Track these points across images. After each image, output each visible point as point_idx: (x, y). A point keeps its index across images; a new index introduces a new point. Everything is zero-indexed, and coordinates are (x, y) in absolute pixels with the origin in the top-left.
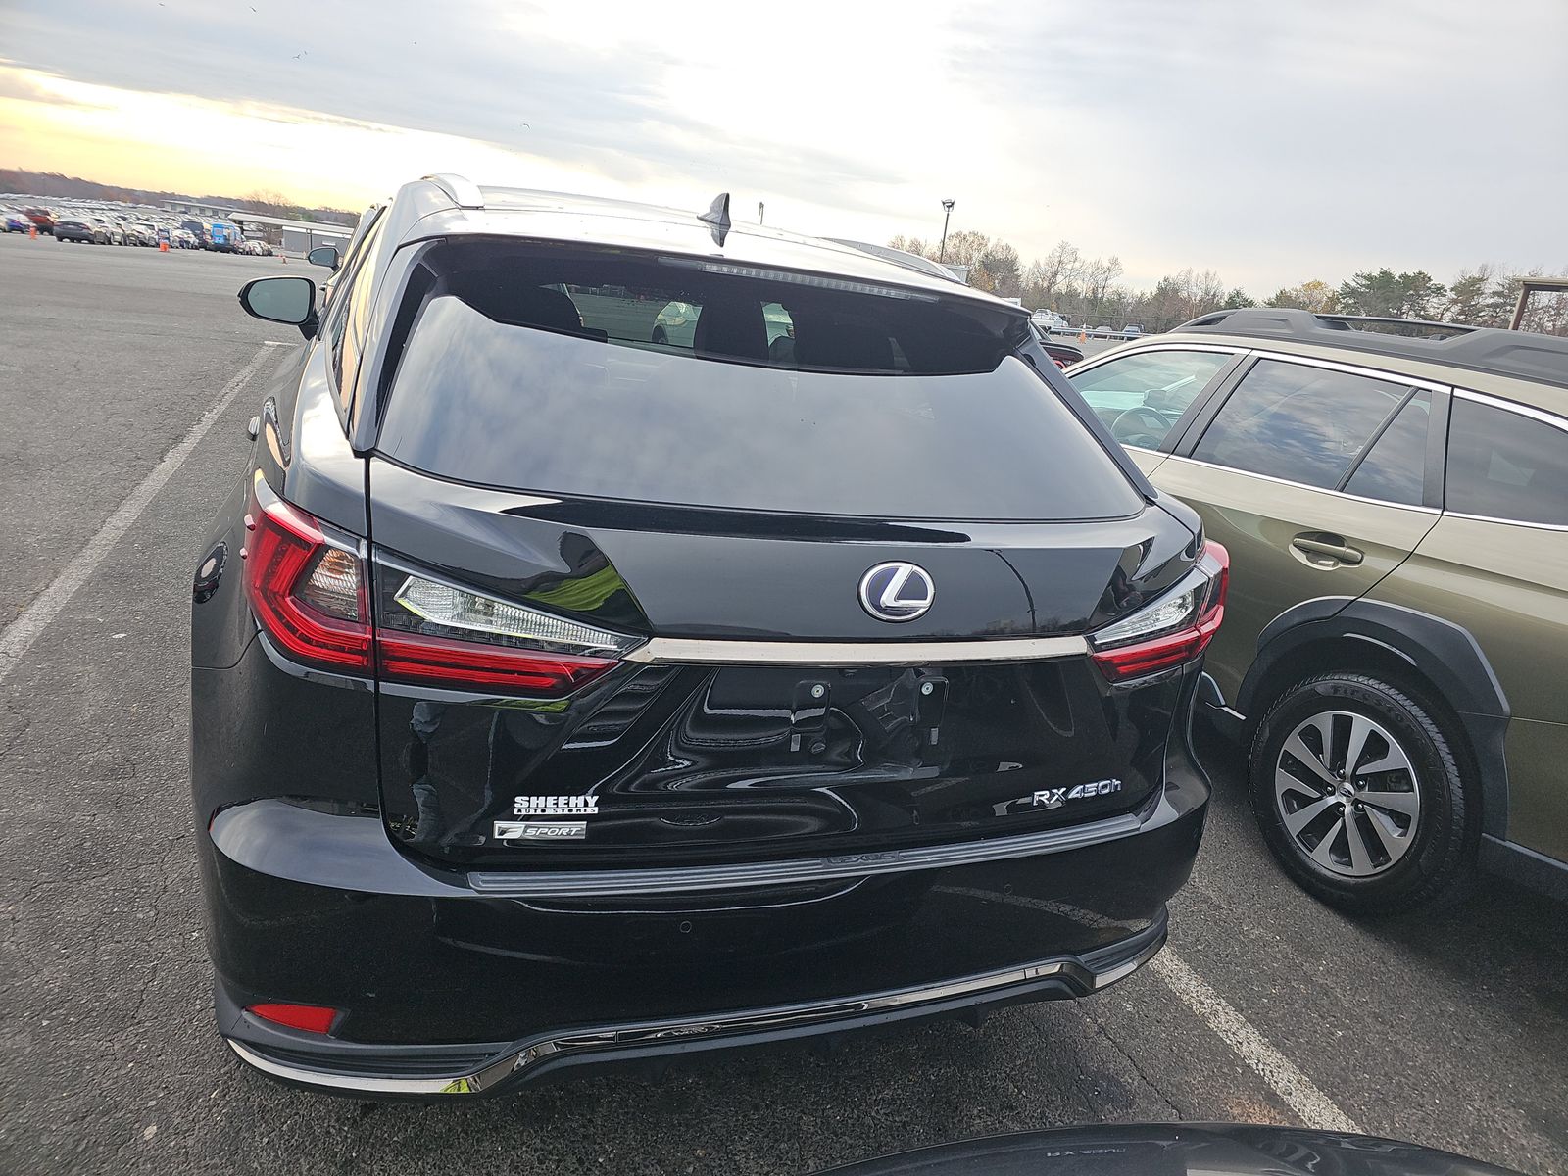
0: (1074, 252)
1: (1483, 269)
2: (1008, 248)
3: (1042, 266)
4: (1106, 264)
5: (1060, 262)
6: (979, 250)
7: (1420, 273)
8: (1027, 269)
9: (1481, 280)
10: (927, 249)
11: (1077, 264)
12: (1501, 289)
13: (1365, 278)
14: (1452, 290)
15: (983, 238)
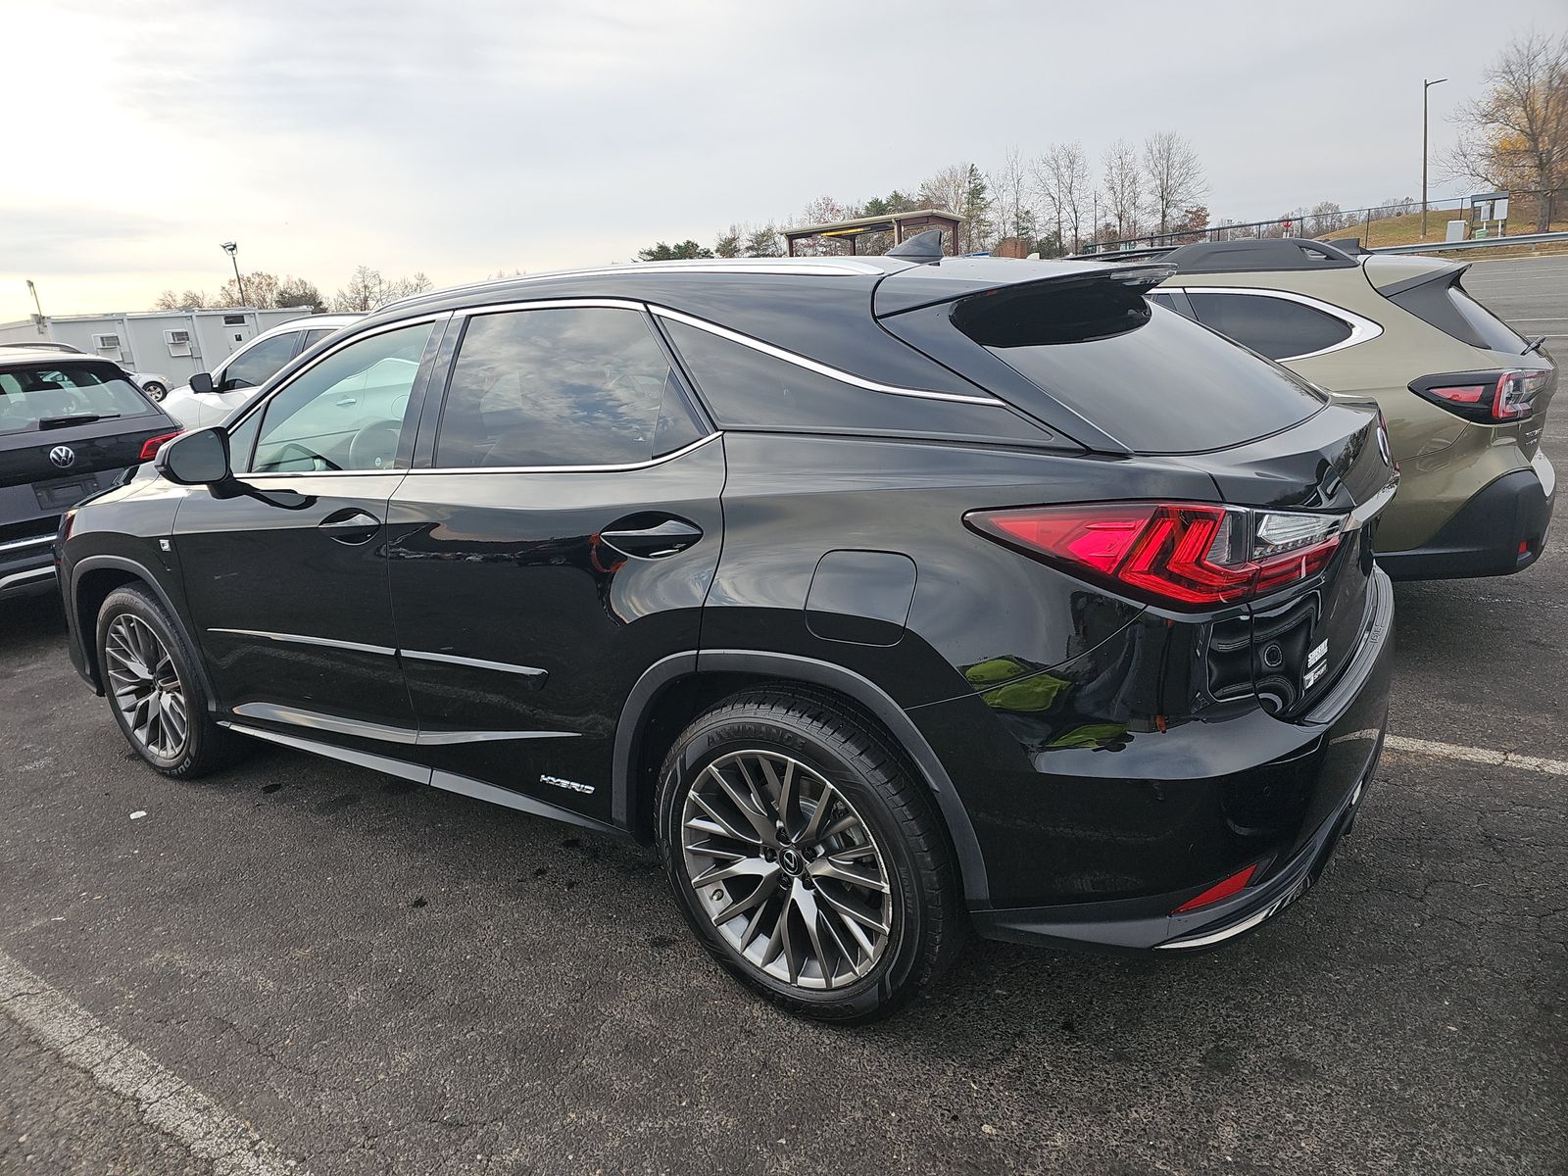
0: (376, 276)
1: (733, 230)
2: (302, 282)
3: (347, 294)
4: (414, 282)
5: (366, 287)
6: (271, 290)
7: (688, 242)
8: (332, 300)
9: (734, 239)
10: (207, 299)
11: (384, 287)
12: (751, 244)
13: (648, 254)
14: (717, 251)
15: (270, 277)
